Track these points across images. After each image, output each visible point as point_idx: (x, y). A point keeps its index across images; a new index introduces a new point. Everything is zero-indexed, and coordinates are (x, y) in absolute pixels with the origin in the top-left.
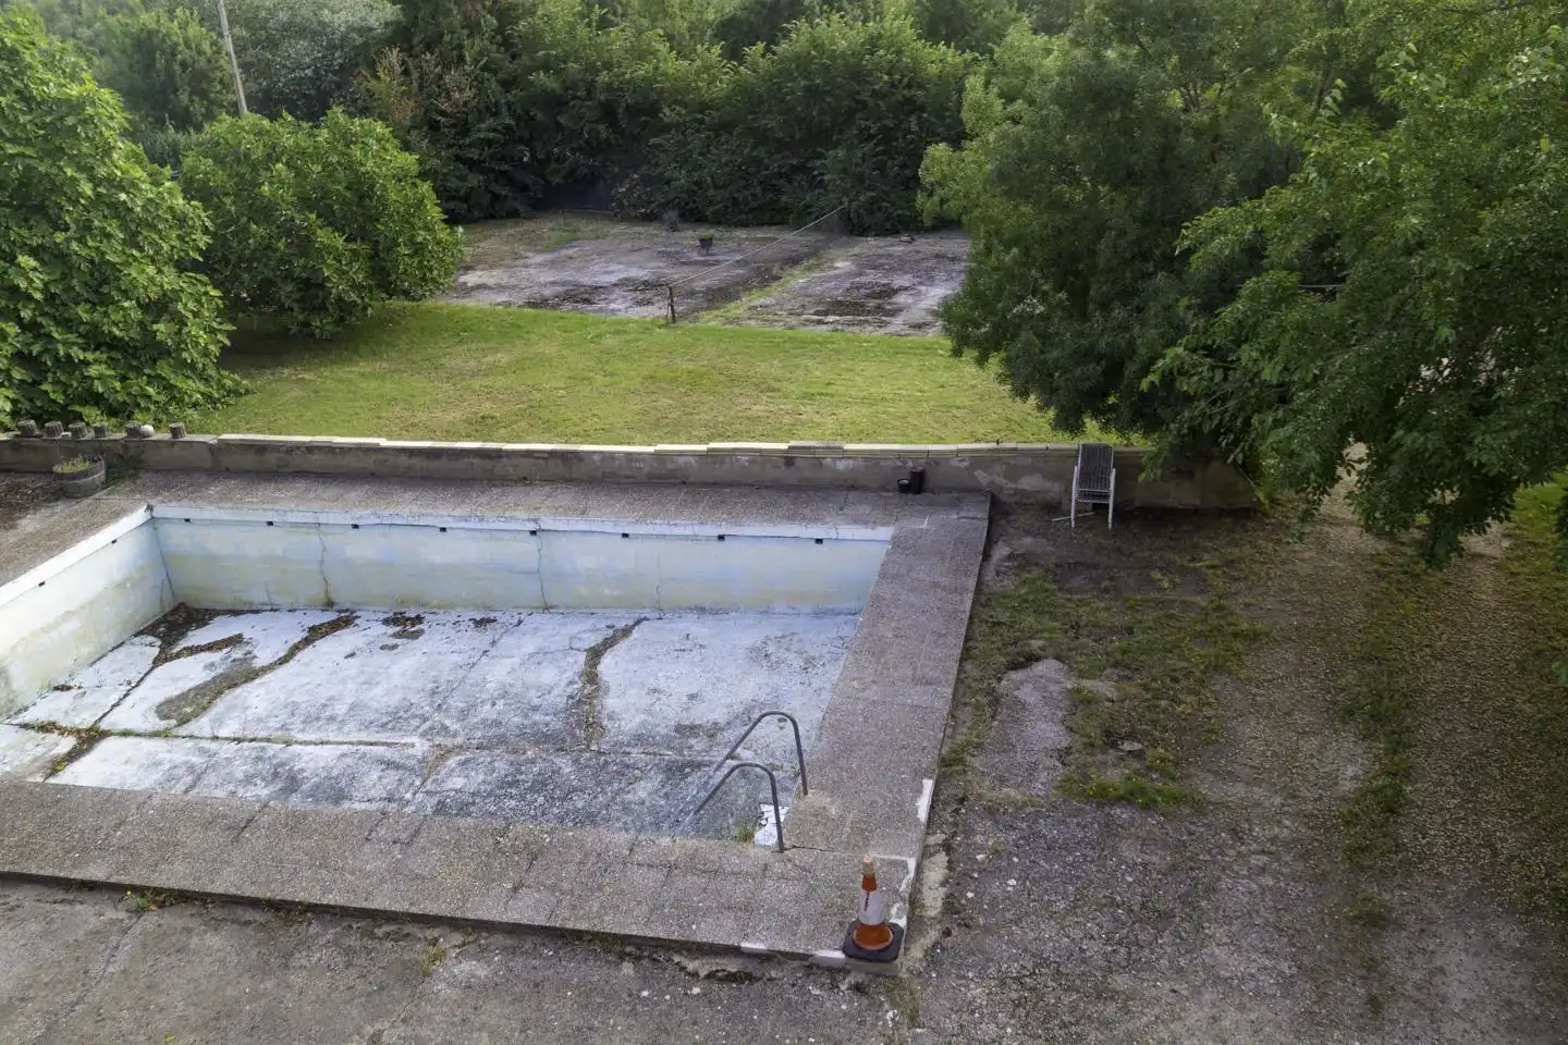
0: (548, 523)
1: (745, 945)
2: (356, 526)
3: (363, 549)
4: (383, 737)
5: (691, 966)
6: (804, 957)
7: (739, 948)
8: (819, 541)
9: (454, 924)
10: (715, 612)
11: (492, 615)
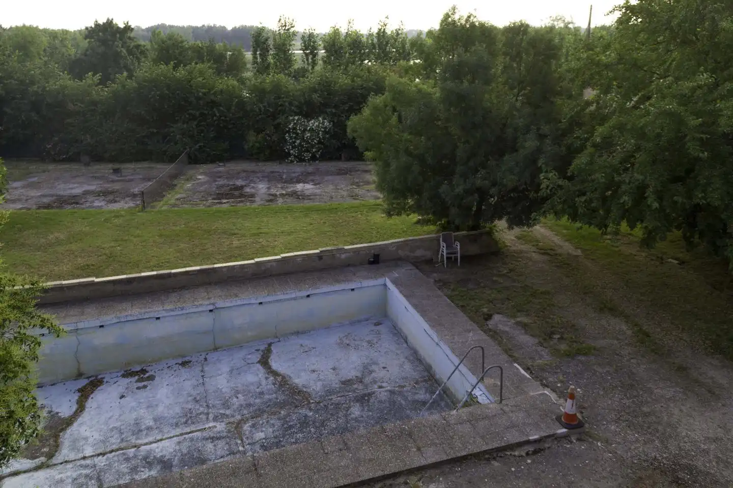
0: (220, 303)
1: (531, 438)
2: (102, 326)
3: (104, 339)
4: (193, 428)
5: (516, 453)
6: (553, 435)
7: (529, 440)
8: (353, 290)
9: (411, 472)
10: (303, 333)
11: (187, 359)
